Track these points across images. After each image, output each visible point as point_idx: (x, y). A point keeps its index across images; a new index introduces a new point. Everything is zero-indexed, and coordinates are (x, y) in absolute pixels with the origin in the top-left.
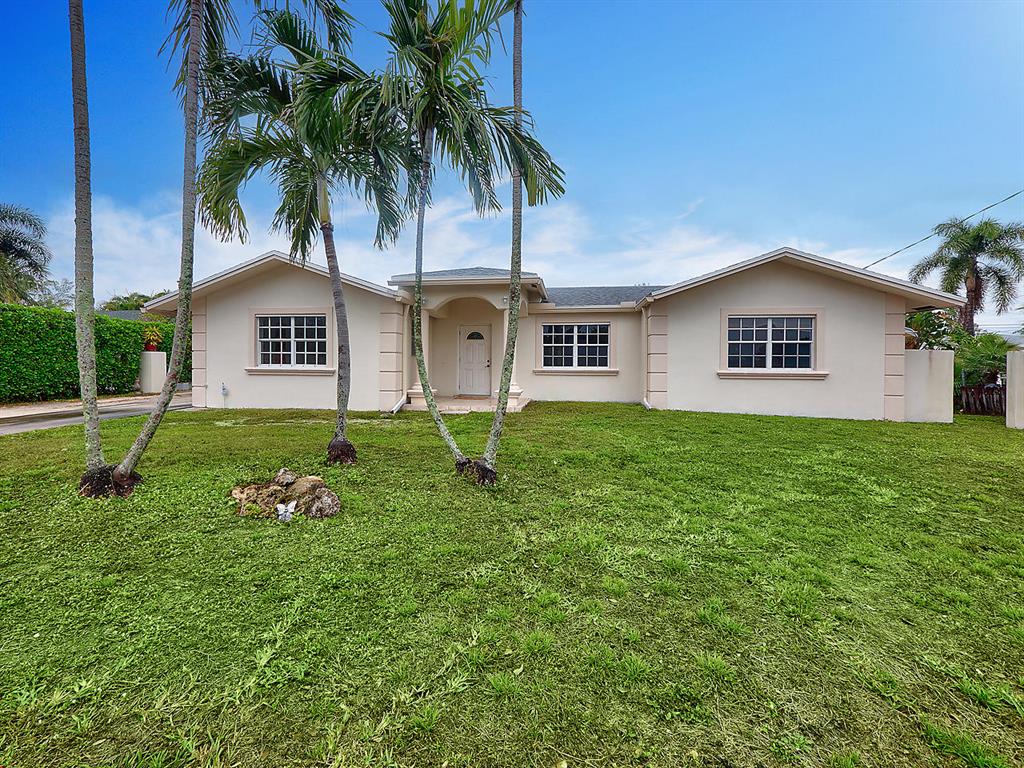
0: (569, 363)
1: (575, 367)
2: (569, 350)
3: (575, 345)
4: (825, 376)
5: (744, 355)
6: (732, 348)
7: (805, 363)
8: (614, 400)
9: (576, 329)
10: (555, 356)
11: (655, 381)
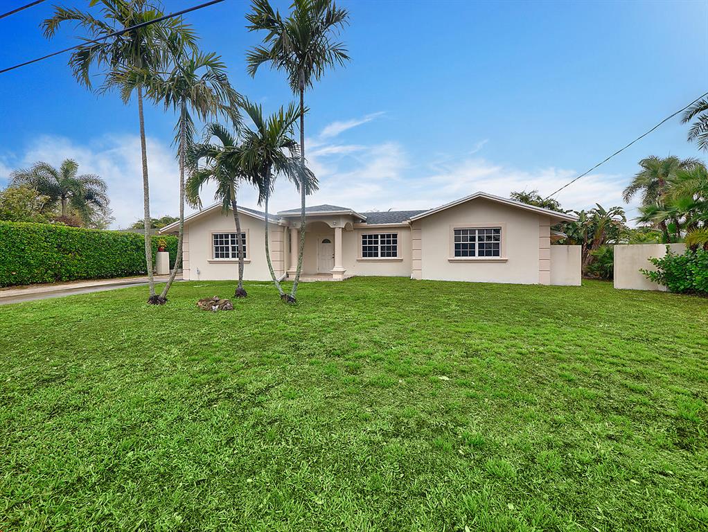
0: (376, 255)
1: (379, 257)
2: (376, 248)
3: (379, 245)
4: (507, 260)
5: (463, 249)
6: (457, 246)
7: (497, 254)
8: (400, 275)
9: (379, 236)
10: (369, 251)
11: (415, 264)
